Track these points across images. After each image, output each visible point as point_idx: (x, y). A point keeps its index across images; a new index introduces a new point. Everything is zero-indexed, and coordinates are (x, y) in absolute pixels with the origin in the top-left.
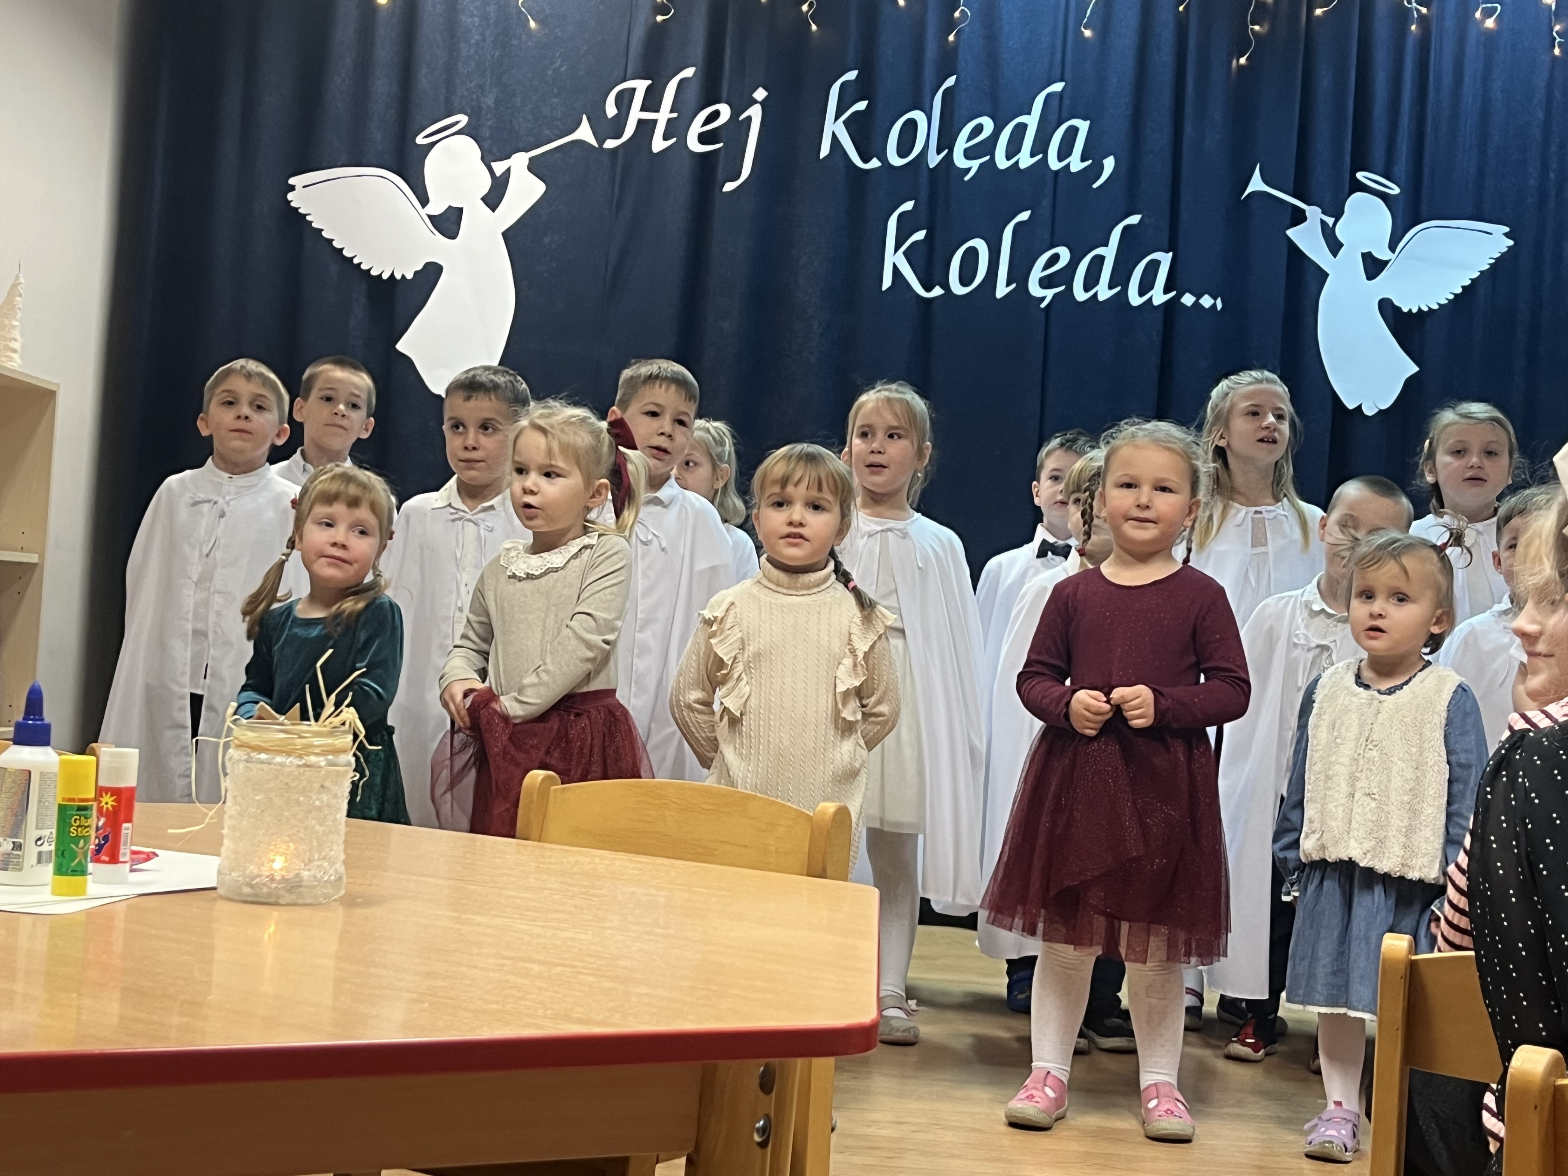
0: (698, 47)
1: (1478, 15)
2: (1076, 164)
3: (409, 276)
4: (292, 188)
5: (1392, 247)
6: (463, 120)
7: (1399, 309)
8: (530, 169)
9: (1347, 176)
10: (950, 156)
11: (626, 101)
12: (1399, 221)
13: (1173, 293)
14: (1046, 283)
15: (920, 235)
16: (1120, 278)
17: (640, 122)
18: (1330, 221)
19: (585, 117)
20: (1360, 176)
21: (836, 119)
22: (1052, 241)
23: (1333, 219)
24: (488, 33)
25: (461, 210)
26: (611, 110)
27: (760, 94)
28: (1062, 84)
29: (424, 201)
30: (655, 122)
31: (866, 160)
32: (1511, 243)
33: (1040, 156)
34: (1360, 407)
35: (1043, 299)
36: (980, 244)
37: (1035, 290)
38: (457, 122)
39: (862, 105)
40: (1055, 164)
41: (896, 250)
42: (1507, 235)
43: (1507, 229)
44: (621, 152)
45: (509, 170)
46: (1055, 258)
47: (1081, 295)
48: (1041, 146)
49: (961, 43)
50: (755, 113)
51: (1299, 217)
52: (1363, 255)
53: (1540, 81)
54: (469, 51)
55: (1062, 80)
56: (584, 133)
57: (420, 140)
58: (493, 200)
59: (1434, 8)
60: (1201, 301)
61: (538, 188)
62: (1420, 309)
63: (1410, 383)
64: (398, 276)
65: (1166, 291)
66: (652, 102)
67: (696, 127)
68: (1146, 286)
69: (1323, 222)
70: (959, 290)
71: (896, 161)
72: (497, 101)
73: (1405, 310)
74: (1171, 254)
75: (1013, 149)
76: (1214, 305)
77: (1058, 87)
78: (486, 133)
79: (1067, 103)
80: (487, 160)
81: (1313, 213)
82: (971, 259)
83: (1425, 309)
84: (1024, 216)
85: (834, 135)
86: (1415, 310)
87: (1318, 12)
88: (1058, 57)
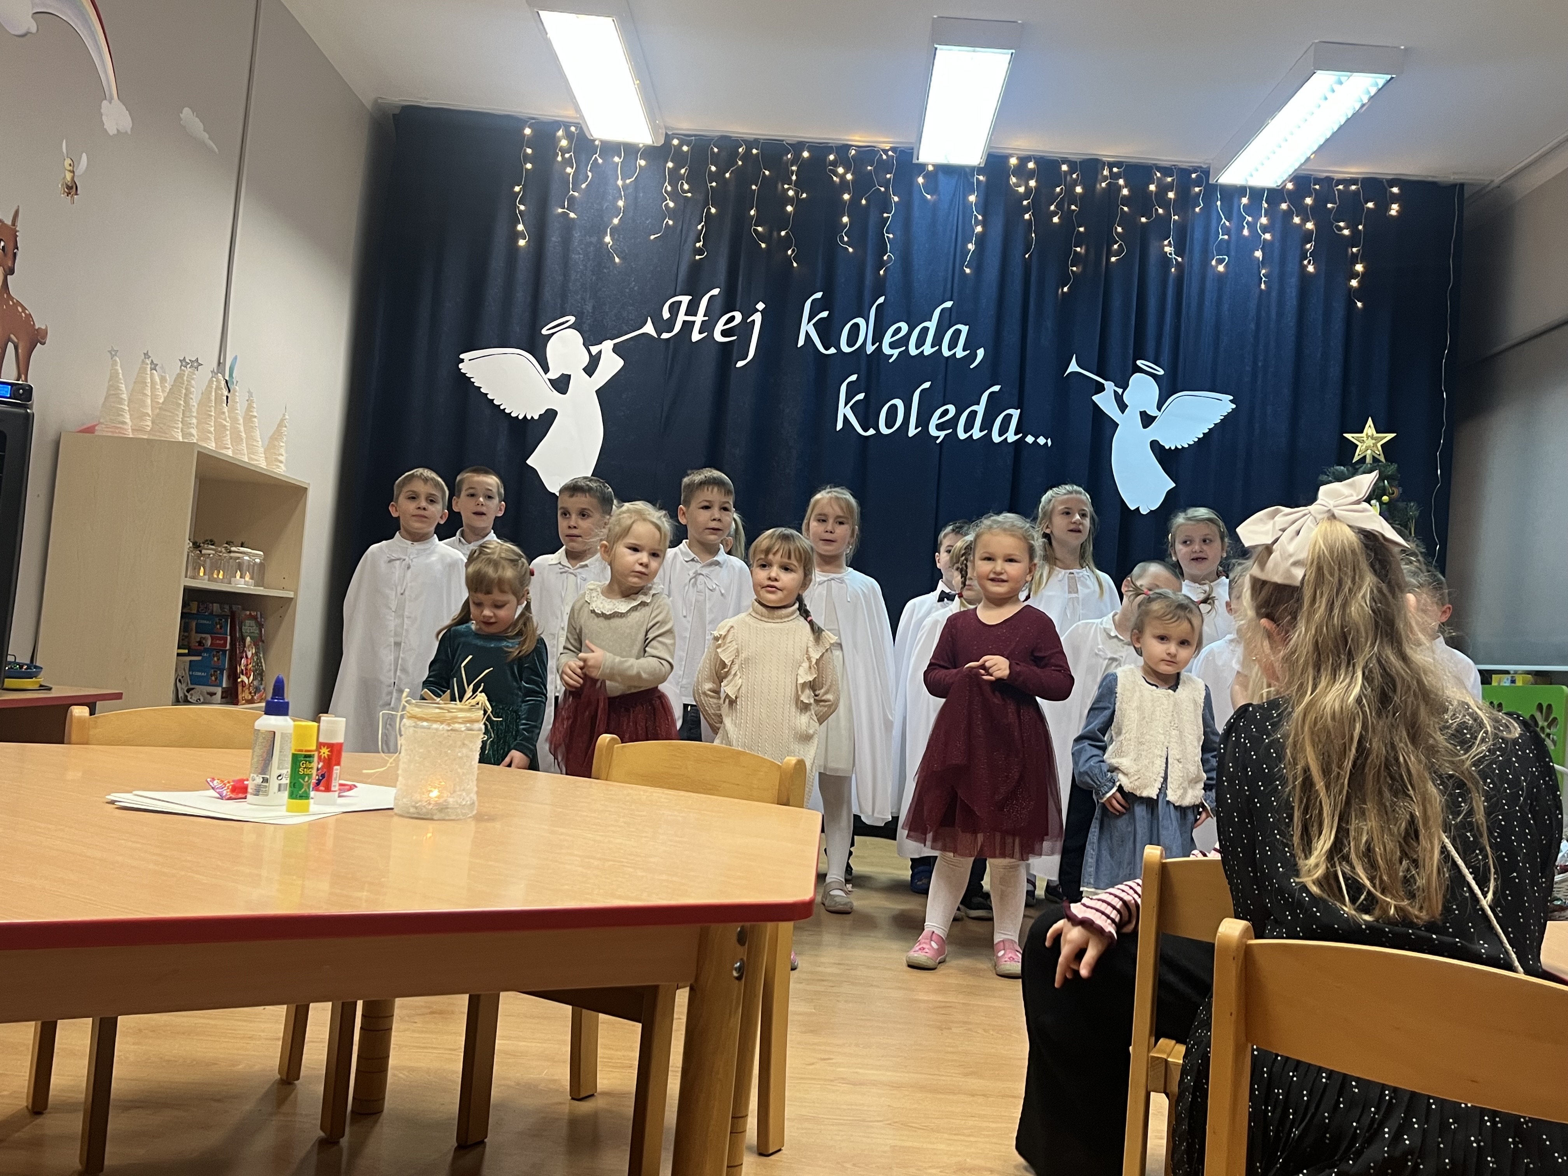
0: (722, 276)
1: (1214, 263)
2: (960, 353)
3: (536, 417)
4: (462, 361)
5: (1159, 409)
6: (572, 319)
7: (1163, 447)
8: (614, 350)
9: (1131, 362)
10: (880, 346)
11: (675, 309)
12: (1164, 391)
13: (1021, 435)
14: (939, 427)
15: (861, 396)
16: (987, 425)
17: (684, 322)
18: (1120, 391)
19: (649, 318)
20: (1139, 362)
21: (809, 322)
22: (944, 401)
23: (1122, 390)
24: (588, 265)
25: (570, 376)
26: (666, 315)
27: (761, 306)
28: (952, 303)
29: (546, 370)
30: (694, 322)
31: (827, 349)
32: (1234, 406)
33: (937, 347)
34: (1138, 508)
35: (938, 437)
36: (898, 402)
37: (933, 431)
38: (567, 321)
39: (825, 314)
40: (946, 353)
41: (846, 405)
42: (1230, 401)
43: (1231, 398)
44: (672, 342)
45: (600, 351)
46: (946, 412)
47: (962, 435)
48: (937, 341)
49: (888, 276)
50: (757, 318)
51: (1100, 388)
52: (1141, 412)
53: (1253, 305)
54: (576, 276)
55: (951, 300)
56: (649, 328)
57: (544, 332)
58: (590, 370)
59: (1186, 259)
60: (1038, 440)
61: (620, 363)
62: (1176, 447)
63: (1169, 493)
64: (529, 418)
65: (1016, 434)
66: (692, 310)
67: (720, 326)
68: (1003, 430)
69: (1115, 391)
70: (885, 431)
71: (846, 349)
72: (594, 307)
73: (1167, 448)
74: (1019, 410)
75: (920, 343)
76: (1046, 443)
77: (949, 304)
78: (586, 327)
79: (954, 314)
80: (586, 345)
81: (1109, 386)
82: (893, 412)
83: (1180, 447)
84: (927, 385)
85: (807, 332)
86: (1173, 448)
87: (1113, 259)
88: (949, 286)
